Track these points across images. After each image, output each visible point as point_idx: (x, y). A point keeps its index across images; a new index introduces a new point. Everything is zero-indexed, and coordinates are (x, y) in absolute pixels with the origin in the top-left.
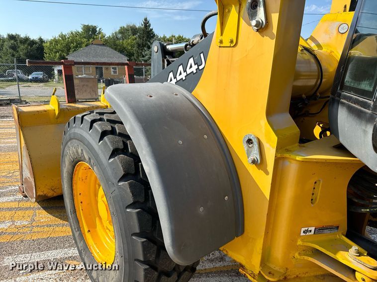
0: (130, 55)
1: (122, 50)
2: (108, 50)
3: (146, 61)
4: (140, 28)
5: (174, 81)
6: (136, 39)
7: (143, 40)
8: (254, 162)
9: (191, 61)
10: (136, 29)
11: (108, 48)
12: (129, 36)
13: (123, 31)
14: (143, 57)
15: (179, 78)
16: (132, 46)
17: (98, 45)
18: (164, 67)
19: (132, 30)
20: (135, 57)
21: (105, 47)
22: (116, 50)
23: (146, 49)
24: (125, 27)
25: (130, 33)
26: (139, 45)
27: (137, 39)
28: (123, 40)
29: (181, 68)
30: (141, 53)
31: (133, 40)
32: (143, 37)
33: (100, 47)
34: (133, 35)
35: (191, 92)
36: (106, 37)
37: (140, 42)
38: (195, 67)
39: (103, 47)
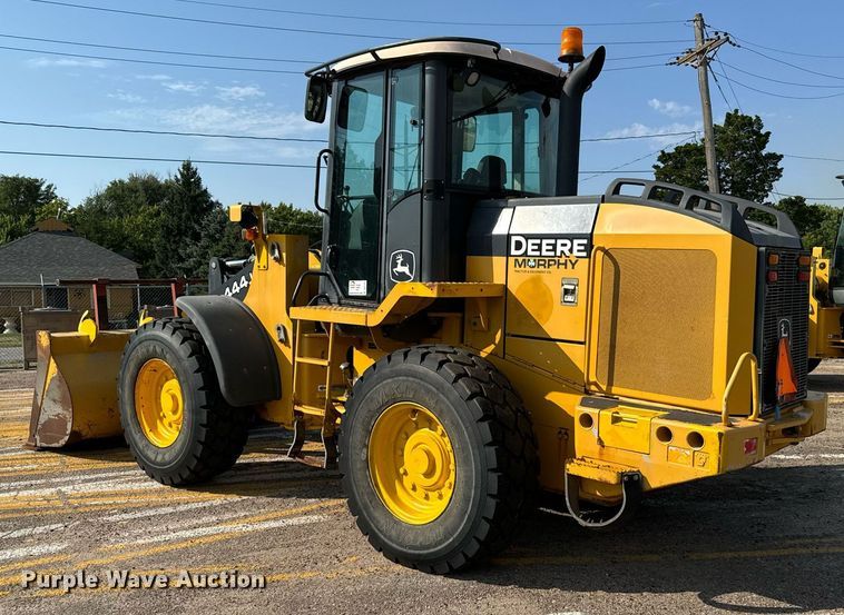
0: (141, 255)
1: (118, 244)
2: (81, 245)
3: (188, 271)
4: (168, 186)
5: (230, 294)
6: (158, 214)
7: (180, 218)
8: (281, 341)
9: (243, 278)
10: (160, 187)
11: (83, 241)
12: (139, 206)
13: (120, 192)
14: (181, 260)
15: (234, 292)
16: (149, 233)
17: (53, 232)
18: (223, 282)
19: (146, 190)
20: (158, 262)
21: (75, 239)
22: (101, 245)
23: (188, 240)
24: (127, 181)
25: (142, 197)
26: (168, 233)
27: (163, 216)
28: (121, 215)
29: (235, 284)
30: (176, 250)
31: (151, 216)
32: (181, 211)
33: (59, 238)
34: (151, 203)
35: (242, 300)
36: (69, 208)
37: (173, 222)
38: (246, 283)
39: (67, 239)
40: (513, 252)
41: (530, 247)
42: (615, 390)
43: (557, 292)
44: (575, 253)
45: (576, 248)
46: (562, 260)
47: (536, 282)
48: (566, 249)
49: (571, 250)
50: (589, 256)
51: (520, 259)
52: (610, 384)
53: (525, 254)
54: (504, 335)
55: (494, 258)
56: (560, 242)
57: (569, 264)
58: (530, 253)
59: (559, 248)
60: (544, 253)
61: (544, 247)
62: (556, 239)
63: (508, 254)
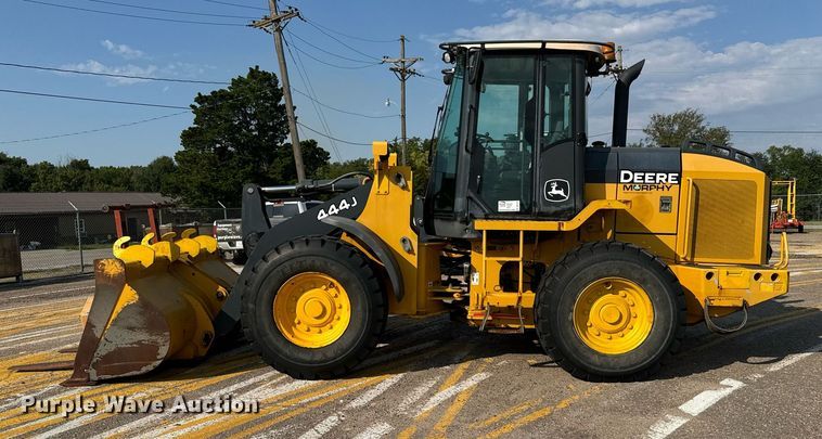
8: (407, 250)
40: (622, 180)
41: (636, 178)
42: (695, 260)
43: (656, 204)
44: (670, 181)
45: (670, 178)
46: (660, 186)
47: (641, 199)
48: (663, 180)
49: (667, 180)
50: (679, 183)
51: (628, 186)
52: (693, 256)
53: (632, 182)
54: (615, 233)
55: (607, 185)
56: (659, 175)
57: (666, 189)
58: (635, 181)
59: (658, 179)
60: (646, 181)
61: (647, 178)
62: (656, 173)
63: (618, 182)
